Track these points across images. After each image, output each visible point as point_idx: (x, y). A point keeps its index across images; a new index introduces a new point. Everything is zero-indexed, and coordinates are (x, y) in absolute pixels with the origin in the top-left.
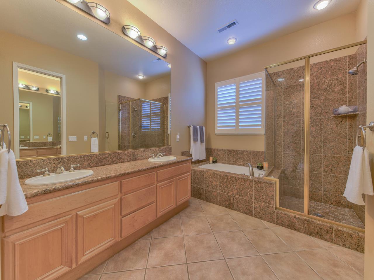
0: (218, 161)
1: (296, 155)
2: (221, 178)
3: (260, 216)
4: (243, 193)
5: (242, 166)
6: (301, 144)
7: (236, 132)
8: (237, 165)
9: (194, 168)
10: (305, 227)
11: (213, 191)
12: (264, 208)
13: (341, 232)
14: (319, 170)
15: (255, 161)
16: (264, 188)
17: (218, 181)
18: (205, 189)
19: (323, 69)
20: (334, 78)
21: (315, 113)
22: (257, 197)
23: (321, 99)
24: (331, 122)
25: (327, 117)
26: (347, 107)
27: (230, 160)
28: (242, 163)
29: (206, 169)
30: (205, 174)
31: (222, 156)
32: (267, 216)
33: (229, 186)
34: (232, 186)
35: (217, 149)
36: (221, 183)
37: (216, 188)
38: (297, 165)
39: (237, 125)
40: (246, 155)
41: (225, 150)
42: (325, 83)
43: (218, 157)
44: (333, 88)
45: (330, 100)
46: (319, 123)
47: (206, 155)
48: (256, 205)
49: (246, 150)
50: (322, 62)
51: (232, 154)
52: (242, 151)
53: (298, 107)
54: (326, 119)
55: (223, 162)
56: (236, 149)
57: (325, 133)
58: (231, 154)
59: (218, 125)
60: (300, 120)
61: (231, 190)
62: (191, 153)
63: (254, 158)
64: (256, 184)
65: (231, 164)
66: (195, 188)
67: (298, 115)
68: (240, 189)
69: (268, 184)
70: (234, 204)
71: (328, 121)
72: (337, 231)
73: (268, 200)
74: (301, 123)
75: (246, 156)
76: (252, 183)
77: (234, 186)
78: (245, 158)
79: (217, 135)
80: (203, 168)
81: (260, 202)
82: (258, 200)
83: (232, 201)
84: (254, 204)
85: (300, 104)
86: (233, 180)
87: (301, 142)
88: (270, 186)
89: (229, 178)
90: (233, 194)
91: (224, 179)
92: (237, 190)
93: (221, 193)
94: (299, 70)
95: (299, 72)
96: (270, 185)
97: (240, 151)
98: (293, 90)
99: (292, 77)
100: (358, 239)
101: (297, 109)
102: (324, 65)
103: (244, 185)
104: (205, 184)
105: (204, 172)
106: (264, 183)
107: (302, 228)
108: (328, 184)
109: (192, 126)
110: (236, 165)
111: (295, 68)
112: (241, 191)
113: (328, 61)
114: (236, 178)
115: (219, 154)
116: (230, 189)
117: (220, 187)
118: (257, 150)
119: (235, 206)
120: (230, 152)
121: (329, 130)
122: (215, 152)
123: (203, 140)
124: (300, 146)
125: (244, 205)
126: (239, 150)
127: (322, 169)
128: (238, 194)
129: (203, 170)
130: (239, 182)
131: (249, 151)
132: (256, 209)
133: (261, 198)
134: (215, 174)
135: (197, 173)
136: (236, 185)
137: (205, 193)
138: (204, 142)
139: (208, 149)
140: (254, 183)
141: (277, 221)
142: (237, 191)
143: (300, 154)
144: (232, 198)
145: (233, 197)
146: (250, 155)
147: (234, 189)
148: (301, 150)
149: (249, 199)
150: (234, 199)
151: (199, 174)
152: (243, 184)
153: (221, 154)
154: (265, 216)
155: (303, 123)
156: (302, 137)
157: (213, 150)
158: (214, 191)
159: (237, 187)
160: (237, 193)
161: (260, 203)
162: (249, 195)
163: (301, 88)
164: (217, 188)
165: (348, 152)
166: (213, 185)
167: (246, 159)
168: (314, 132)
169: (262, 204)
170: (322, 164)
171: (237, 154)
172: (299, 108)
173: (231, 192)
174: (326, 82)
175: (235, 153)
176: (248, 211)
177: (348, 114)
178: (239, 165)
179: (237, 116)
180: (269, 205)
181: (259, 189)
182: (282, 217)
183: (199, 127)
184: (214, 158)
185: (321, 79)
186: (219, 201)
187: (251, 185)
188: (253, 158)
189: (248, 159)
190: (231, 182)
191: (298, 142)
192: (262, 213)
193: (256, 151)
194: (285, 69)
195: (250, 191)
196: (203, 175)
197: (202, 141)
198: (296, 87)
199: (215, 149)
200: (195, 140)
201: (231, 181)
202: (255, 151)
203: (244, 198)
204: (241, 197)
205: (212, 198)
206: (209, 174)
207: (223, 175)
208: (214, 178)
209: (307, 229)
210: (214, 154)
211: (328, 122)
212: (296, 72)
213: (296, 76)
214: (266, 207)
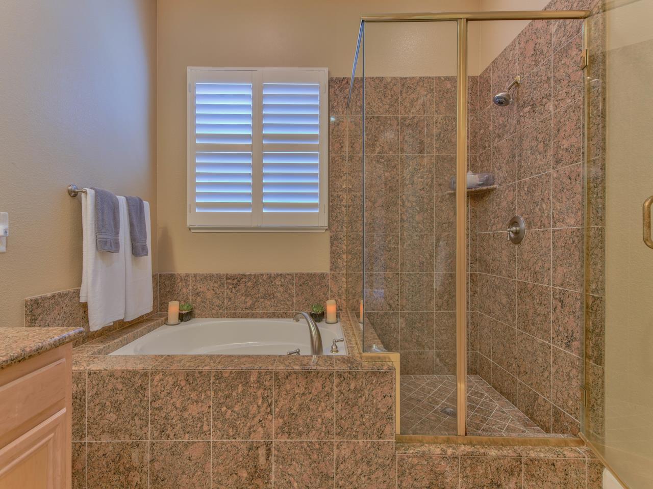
0: (196, 311)
1: (391, 277)
2: (223, 385)
3: (354, 483)
4: (301, 421)
5: (270, 317)
6: (398, 250)
7: (255, 223)
8: (256, 317)
9: (94, 367)
10: (467, 477)
11: (186, 445)
12: (365, 454)
13: (537, 462)
14: (429, 305)
15: (304, 300)
16: (366, 392)
17: (208, 397)
18: (153, 444)
19: (435, 94)
20: (451, 115)
21: (422, 184)
22: (346, 424)
23: (432, 156)
24: (447, 205)
25: (440, 194)
26: (473, 175)
27: (236, 306)
28: (271, 310)
29: (156, 357)
30: (152, 380)
31: (209, 295)
32: (373, 477)
33: (253, 409)
34: (265, 405)
35: (195, 276)
36: (220, 405)
37: (202, 426)
38: (391, 299)
39: (258, 204)
40: (281, 286)
41: (219, 277)
42: (438, 123)
43: (199, 299)
44: (449, 135)
45: (445, 159)
46: (429, 206)
47: (155, 298)
48: (343, 453)
49: (280, 272)
50: (432, 78)
51: (242, 285)
52: (269, 276)
53: (393, 167)
54: (439, 199)
55: (214, 312)
56: (253, 272)
57: (438, 227)
58: (238, 287)
59: (197, 200)
60: (397, 197)
61: (260, 421)
62: (82, 300)
63: (302, 293)
64: (344, 384)
65: (239, 317)
66: (101, 453)
67: (394, 185)
68: (292, 412)
69: (378, 375)
70: (270, 470)
71: (442, 202)
72: (529, 462)
73: (378, 425)
74: (398, 204)
75: (281, 289)
76: (332, 382)
77: (270, 405)
78: (279, 295)
79: (193, 231)
80: (143, 358)
81: (356, 437)
82: (347, 433)
83: (262, 460)
84: (336, 451)
85: (397, 161)
86: (267, 383)
87: (399, 246)
88: (382, 380)
89: (253, 378)
90: (269, 436)
91: (234, 387)
92: (282, 417)
93: (223, 443)
94: (395, 85)
95: (395, 88)
96: (383, 377)
97: (265, 277)
98: (384, 126)
99: (383, 98)
100: (565, 468)
101: (392, 172)
102: (436, 86)
103: (303, 394)
104: (152, 423)
105: (146, 375)
106: (366, 374)
107: (460, 480)
108: (442, 331)
109: (91, 193)
110: (253, 316)
111: (387, 77)
112: (294, 417)
113: (443, 79)
114: (277, 374)
115: (201, 287)
116: (256, 420)
117: (215, 419)
118: (310, 272)
119: (273, 475)
120: (236, 280)
121: (444, 222)
122: (187, 286)
123: (144, 248)
124: (398, 256)
125: (306, 463)
126: (262, 275)
127: (434, 303)
128: (286, 429)
129: (139, 367)
130: (288, 387)
131: (288, 274)
132: (342, 467)
133: (358, 423)
134: (197, 375)
135: (110, 387)
136: (276, 402)
137: (152, 461)
138: (147, 255)
139: (160, 275)
140: (336, 381)
141: (401, 482)
142: (281, 421)
143: (397, 274)
144: (262, 452)
145: (268, 446)
146: (290, 286)
147: (270, 417)
148: (400, 264)
149: (320, 437)
150: (269, 451)
151: (120, 386)
152: (301, 390)
153: (208, 290)
154: (369, 479)
155: (401, 204)
156: (401, 235)
157: (181, 280)
158: (193, 443)
159: (280, 406)
160: (281, 428)
161: (354, 440)
162: (322, 423)
163: (397, 125)
164: (205, 428)
165: (471, 263)
166: (186, 419)
167: (281, 298)
168: (420, 225)
169: (361, 444)
170: (433, 291)
171: (256, 284)
172: (395, 170)
173: (260, 429)
174: (439, 120)
175: (249, 284)
176: (318, 481)
177: (478, 189)
178: (262, 317)
179: (258, 176)
180: (380, 440)
181: (351, 396)
182: (413, 466)
183: (127, 199)
184: (183, 303)
185: (431, 113)
186: (213, 473)
187: (326, 389)
188: (300, 293)
189: (287, 296)
190: (259, 393)
191: (393, 247)
192: (360, 471)
193: (308, 274)
194: (369, 76)
195: (323, 411)
196: (142, 388)
197: (137, 251)
198: (389, 122)
199: (187, 275)
200: (107, 246)
201: (259, 388)
202: (303, 274)
203: (304, 439)
204: (293, 440)
205: (180, 472)
206: (171, 380)
207: (231, 373)
208: (194, 390)
209: (470, 481)
210: (184, 290)
211: (442, 204)
212: (389, 87)
213: (390, 97)
214: (372, 449)
